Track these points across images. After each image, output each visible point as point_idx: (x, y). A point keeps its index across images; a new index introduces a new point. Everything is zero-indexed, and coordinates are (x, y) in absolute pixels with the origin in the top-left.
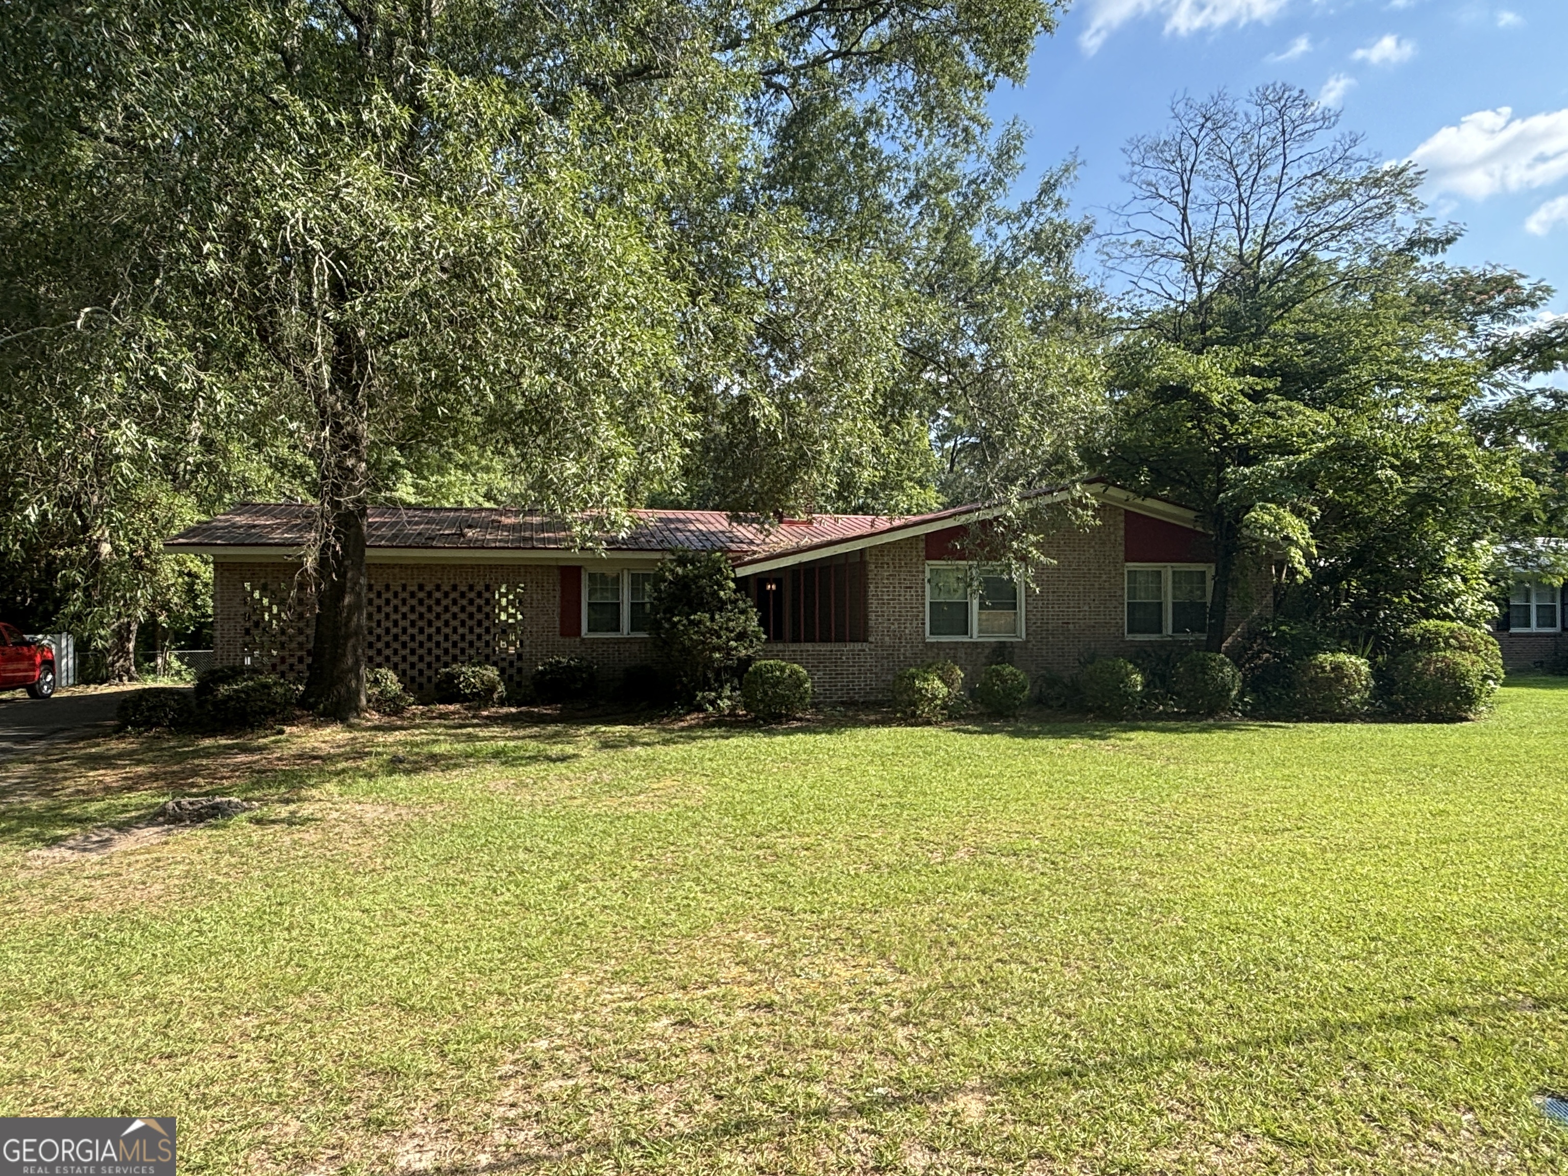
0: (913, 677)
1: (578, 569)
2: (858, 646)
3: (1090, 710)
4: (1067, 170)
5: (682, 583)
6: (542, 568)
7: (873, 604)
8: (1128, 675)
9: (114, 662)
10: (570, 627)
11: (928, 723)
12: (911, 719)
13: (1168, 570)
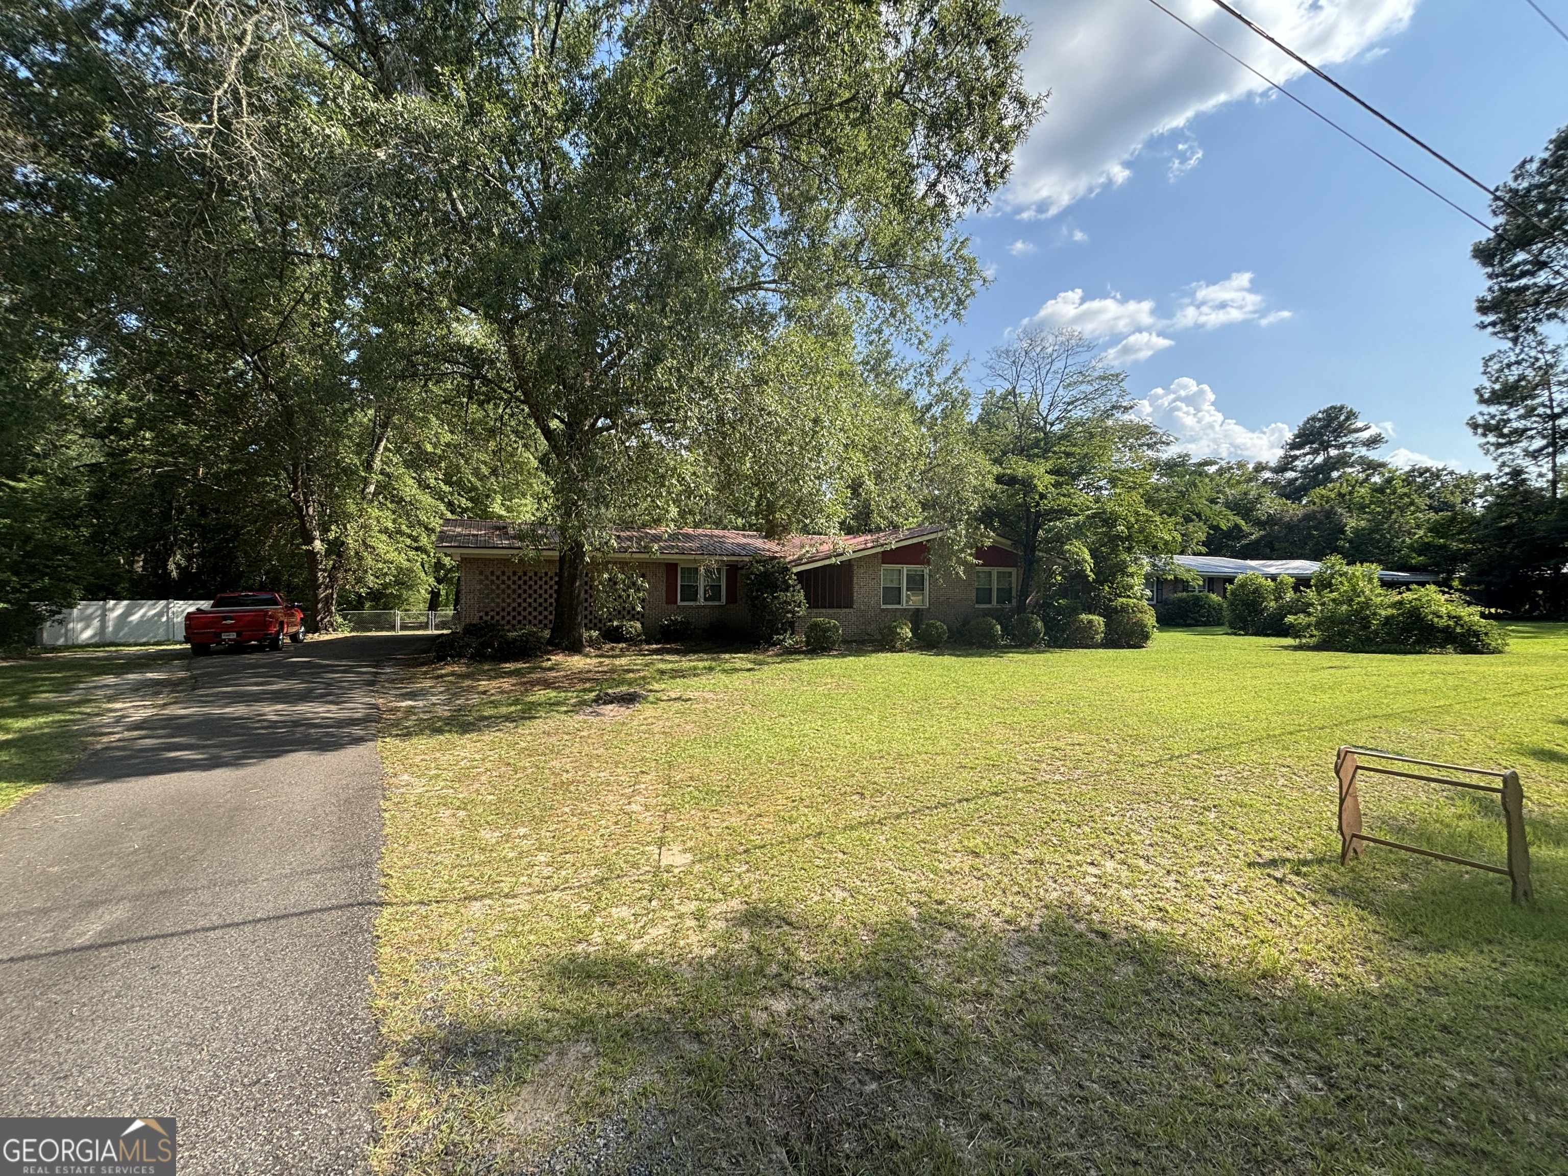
0: (896, 627)
1: (676, 565)
2: (847, 610)
3: (975, 644)
4: (965, 362)
5: (766, 575)
6: (656, 564)
7: (856, 588)
8: (995, 625)
9: (322, 619)
10: (671, 599)
11: (901, 651)
12: (893, 649)
13: (995, 570)
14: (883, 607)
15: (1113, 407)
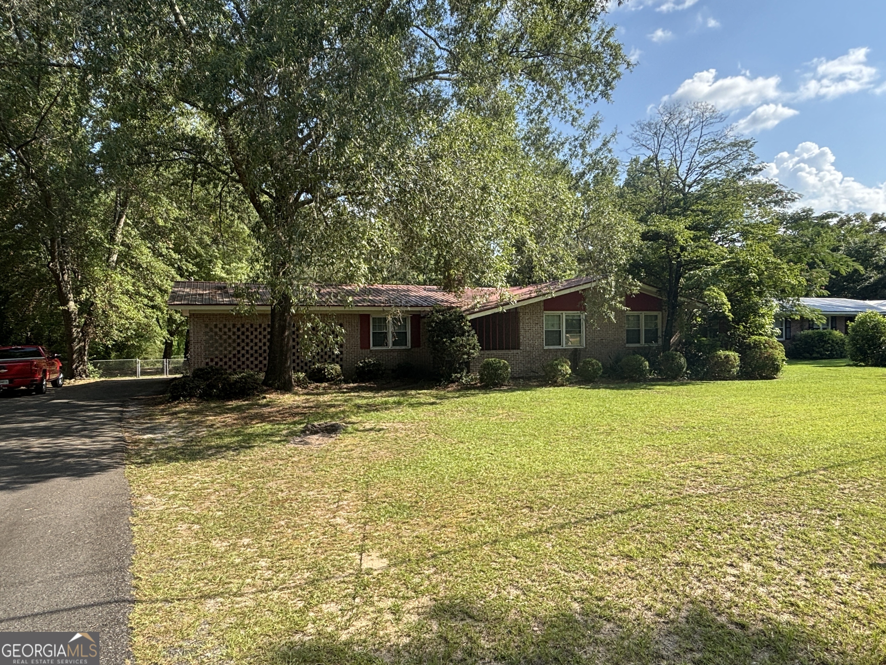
0: (557, 365)
1: (369, 316)
2: (515, 351)
3: (626, 378)
4: (613, 136)
5: (444, 322)
6: (351, 315)
7: (522, 332)
8: (643, 361)
9: (77, 367)
10: (365, 345)
11: (562, 385)
12: (555, 384)
13: (642, 314)
14: (546, 348)
15: (745, 170)
